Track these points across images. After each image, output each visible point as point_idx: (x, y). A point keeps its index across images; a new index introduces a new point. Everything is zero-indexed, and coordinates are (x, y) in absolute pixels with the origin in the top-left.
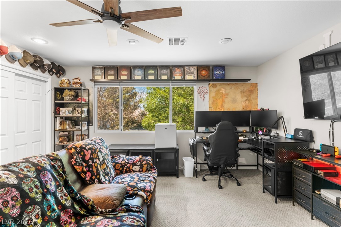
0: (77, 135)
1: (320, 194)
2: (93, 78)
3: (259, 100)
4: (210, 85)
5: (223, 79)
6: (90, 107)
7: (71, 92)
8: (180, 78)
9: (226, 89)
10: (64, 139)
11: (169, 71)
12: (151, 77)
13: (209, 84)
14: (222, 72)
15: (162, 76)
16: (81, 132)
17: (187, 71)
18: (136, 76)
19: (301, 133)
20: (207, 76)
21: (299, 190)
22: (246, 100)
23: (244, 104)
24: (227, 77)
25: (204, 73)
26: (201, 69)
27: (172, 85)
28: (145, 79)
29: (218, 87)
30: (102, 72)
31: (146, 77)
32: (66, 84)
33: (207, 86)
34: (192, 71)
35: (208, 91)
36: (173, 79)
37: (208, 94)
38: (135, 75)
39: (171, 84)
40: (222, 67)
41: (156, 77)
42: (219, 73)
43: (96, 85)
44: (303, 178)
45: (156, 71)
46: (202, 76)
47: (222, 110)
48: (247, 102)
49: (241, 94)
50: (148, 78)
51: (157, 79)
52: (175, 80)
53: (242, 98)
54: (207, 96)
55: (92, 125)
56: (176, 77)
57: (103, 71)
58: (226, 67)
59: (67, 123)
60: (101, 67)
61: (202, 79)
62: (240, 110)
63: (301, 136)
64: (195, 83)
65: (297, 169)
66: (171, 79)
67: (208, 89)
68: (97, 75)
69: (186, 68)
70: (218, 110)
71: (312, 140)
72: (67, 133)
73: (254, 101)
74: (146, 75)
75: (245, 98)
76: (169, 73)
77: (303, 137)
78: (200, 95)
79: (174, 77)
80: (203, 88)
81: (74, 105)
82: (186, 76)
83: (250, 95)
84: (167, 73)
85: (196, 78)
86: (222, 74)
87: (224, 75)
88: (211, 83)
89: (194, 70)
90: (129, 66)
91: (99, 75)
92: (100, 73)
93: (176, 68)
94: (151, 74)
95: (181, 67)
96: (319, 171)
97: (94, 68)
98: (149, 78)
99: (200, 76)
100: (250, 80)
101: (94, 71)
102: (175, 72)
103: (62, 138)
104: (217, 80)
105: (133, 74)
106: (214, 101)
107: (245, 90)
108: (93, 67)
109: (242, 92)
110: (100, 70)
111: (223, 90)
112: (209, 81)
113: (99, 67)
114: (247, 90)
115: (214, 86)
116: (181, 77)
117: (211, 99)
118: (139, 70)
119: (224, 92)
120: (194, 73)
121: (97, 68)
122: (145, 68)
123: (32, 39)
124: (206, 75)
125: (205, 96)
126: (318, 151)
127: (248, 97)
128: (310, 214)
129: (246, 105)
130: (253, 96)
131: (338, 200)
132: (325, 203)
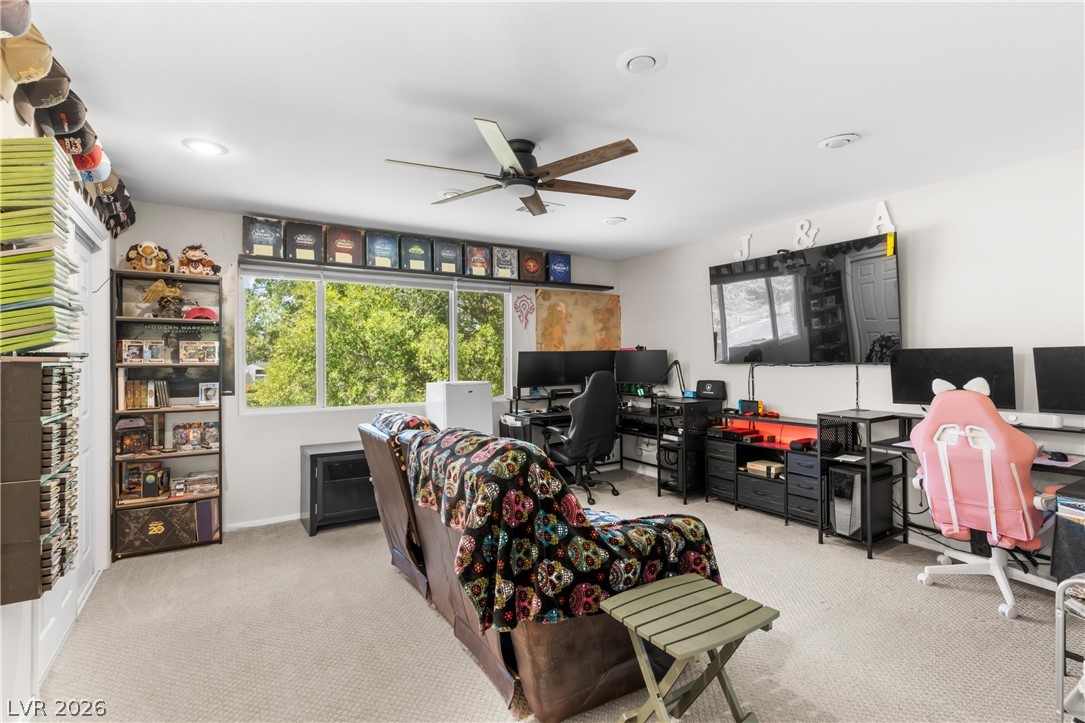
0: (177, 427)
1: (746, 471)
2: (247, 252)
3: (622, 328)
4: (539, 293)
5: (565, 282)
6: (227, 337)
7: (173, 289)
8: (483, 274)
9: (567, 305)
10: (138, 440)
11: (459, 252)
12: (417, 265)
13: (537, 290)
14: (564, 268)
15: (443, 264)
16: (217, 412)
17: (499, 259)
18: (377, 259)
19: (708, 387)
20: (537, 273)
21: (717, 474)
22: (603, 329)
23: (599, 338)
24: (575, 279)
25: (531, 265)
26: (527, 256)
27: (459, 287)
28: (401, 267)
29: (554, 299)
30: (278, 235)
31: (403, 262)
32: (154, 261)
33: (532, 296)
34: (508, 259)
35: (535, 307)
36: (468, 272)
37: (535, 312)
38: (374, 254)
39: (456, 283)
40: (565, 257)
41: (430, 264)
42: (559, 268)
43: (244, 270)
44: (723, 453)
45: (430, 250)
46: (528, 271)
47: (562, 350)
48: (604, 333)
49: (593, 316)
50: (409, 264)
51: (432, 271)
52: (472, 276)
53: (595, 324)
54: (532, 318)
55: (233, 394)
56: (474, 268)
57: (280, 233)
58: (572, 258)
59: (151, 387)
60: (274, 220)
61: (528, 279)
62: (593, 350)
63: (708, 391)
64: (508, 287)
65: (712, 442)
66: (463, 273)
67: (534, 302)
68: (261, 243)
69: (496, 250)
70: (553, 349)
71: (724, 397)
72: (141, 423)
73: (614, 331)
74: (403, 258)
75: (600, 326)
76: (460, 258)
77: (713, 393)
78: (519, 313)
79: (471, 270)
80: (524, 298)
81: (166, 329)
82: (496, 269)
83: (609, 318)
84: (456, 258)
85: (515, 276)
86: (565, 271)
87: (568, 273)
88: (541, 289)
89: (512, 256)
90: (357, 228)
91: (267, 244)
92: (271, 239)
93: (475, 249)
94: (417, 257)
95: (487, 246)
96: (745, 438)
97: (249, 221)
98: (412, 267)
99: (523, 270)
100: (612, 288)
101: (250, 231)
102: (473, 256)
103: (132, 440)
104: (556, 284)
105: (370, 252)
106: (546, 329)
107: (600, 307)
108: (244, 217)
109: (596, 312)
110: (271, 230)
111: (562, 305)
112: (537, 283)
113: (267, 221)
114: (604, 309)
115: (546, 296)
116: (486, 271)
117: (540, 323)
118: (386, 241)
119: (564, 311)
120: (511, 264)
121: (260, 222)
122: (402, 239)
123: (185, 142)
124: (536, 271)
125: (529, 317)
126: (737, 412)
127: (605, 323)
128: (733, 504)
129: (602, 340)
130: (613, 321)
131: (769, 469)
132: (753, 480)
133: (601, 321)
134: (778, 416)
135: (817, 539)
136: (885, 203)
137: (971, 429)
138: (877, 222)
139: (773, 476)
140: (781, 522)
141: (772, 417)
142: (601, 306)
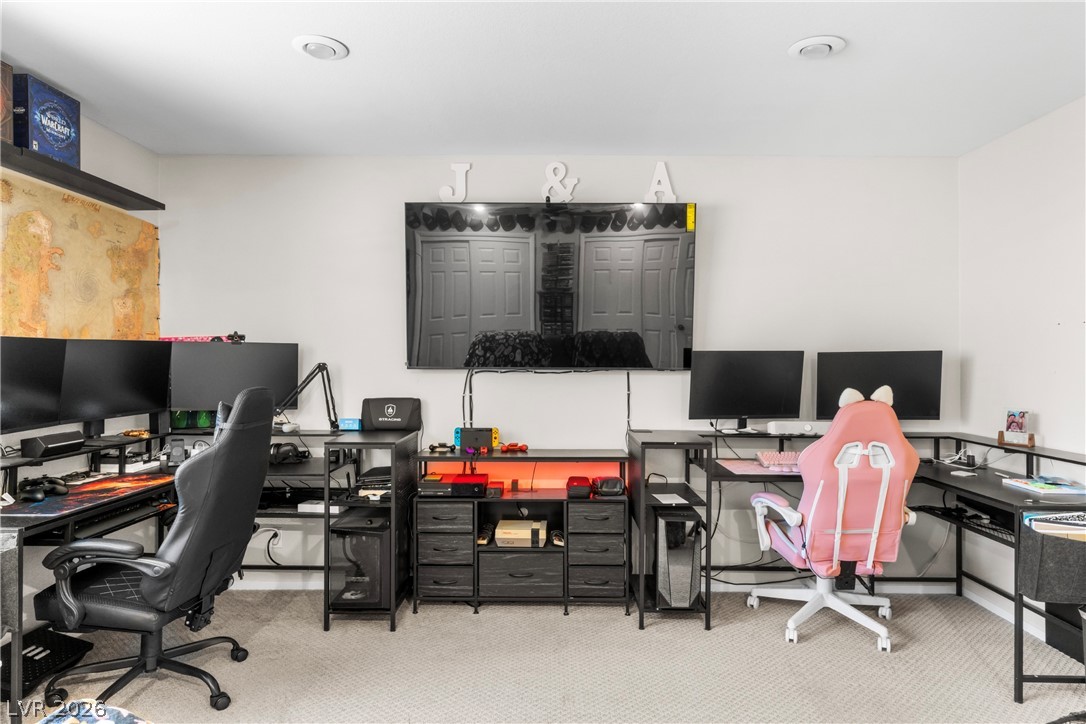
1: (494, 543)
9: (53, 224)
14: (66, 130)
19: (390, 410)
22: (128, 292)
23: (121, 311)
40: (69, 104)
42: (52, 125)
44: (451, 521)
47: (40, 334)
48: (129, 302)
49: (109, 262)
53: (114, 281)
62: (108, 338)
63: (393, 417)
65: (428, 506)
73: (147, 301)
75: (124, 285)
77: (399, 420)
83: (139, 271)
86: (68, 137)
87: (74, 145)
100: (162, 207)
107: (123, 244)
109: (116, 252)
111: (41, 222)
114: (130, 250)
126: (452, 449)
127: (131, 282)
128: (468, 603)
129: (126, 316)
130: (147, 278)
131: (535, 533)
132: (509, 556)
133: (124, 274)
134: (523, 450)
135: (638, 625)
136: (666, 164)
137: (874, 446)
138: (655, 187)
139: (541, 544)
140: (554, 613)
141: (515, 453)
142: (125, 242)
